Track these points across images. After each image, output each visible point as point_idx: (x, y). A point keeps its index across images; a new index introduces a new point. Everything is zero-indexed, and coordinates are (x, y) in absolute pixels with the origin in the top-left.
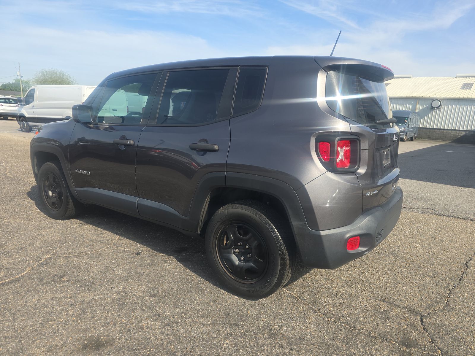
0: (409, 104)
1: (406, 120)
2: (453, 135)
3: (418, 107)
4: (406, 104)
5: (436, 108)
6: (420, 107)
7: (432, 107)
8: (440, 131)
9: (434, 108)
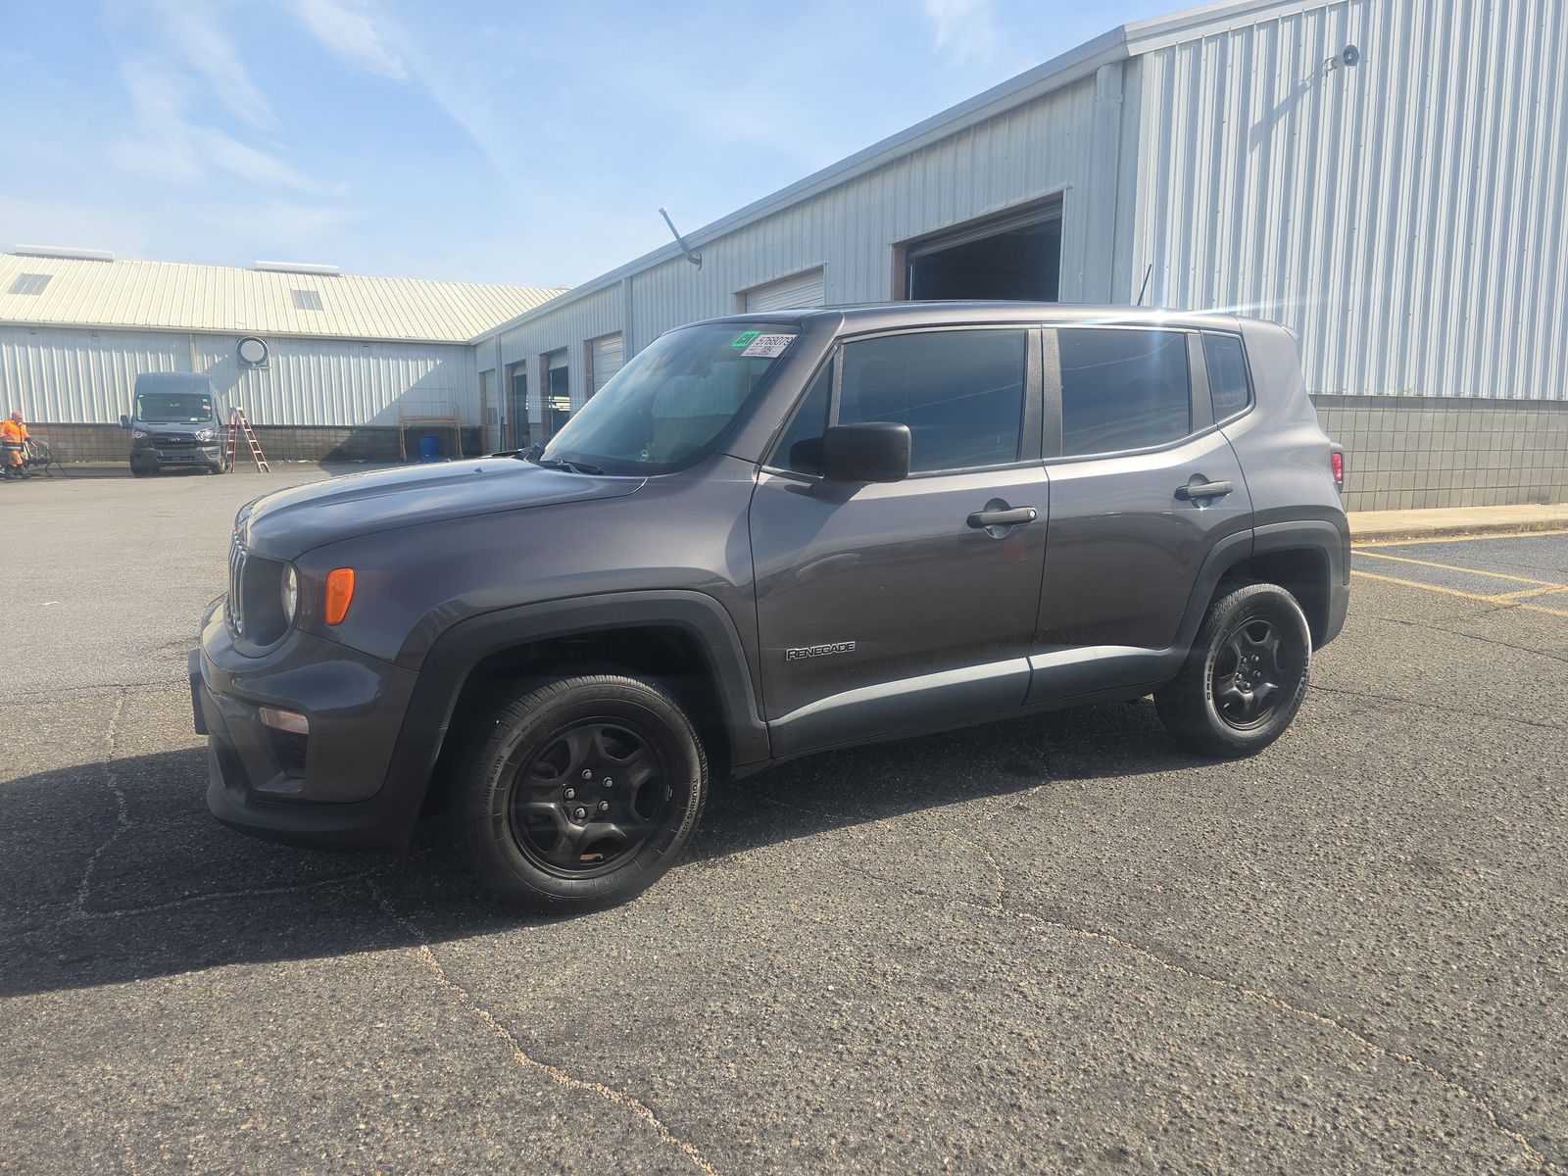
0: (166, 352)
1: (206, 404)
2: (322, 441)
3: (197, 359)
4: (154, 352)
5: (257, 363)
6: (203, 362)
7: (245, 360)
8: (285, 432)
9: (250, 363)
